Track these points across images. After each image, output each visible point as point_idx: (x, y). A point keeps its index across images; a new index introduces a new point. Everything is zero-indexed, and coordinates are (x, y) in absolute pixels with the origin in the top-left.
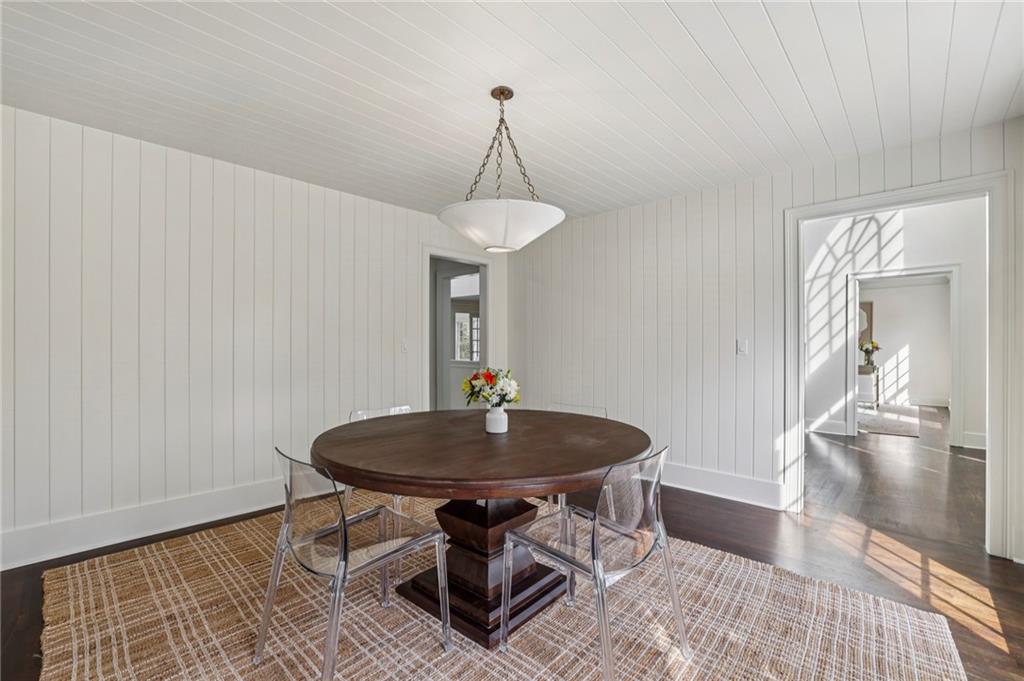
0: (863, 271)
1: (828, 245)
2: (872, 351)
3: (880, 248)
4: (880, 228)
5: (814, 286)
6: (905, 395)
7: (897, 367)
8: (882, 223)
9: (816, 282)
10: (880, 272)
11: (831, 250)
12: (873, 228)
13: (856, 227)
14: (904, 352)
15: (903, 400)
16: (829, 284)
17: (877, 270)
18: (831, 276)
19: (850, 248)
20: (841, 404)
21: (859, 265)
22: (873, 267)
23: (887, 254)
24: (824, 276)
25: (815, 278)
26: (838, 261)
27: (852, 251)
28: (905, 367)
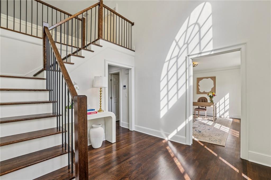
0: (192, 54)
1: (176, 41)
2: (213, 96)
3: (200, 39)
4: (200, 28)
5: (170, 63)
6: (227, 114)
7: (224, 102)
8: (201, 25)
9: (171, 61)
10: (200, 53)
11: (177, 44)
12: (197, 28)
13: (189, 29)
14: (227, 96)
15: (227, 115)
16: (177, 61)
17: (198, 52)
18: (178, 57)
19: (186, 42)
20: (183, 125)
21: (190, 50)
22: (197, 51)
23: (204, 43)
24: (174, 58)
25: (170, 59)
26: (180, 49)
27: (187, 43)
28: (227, 102)
